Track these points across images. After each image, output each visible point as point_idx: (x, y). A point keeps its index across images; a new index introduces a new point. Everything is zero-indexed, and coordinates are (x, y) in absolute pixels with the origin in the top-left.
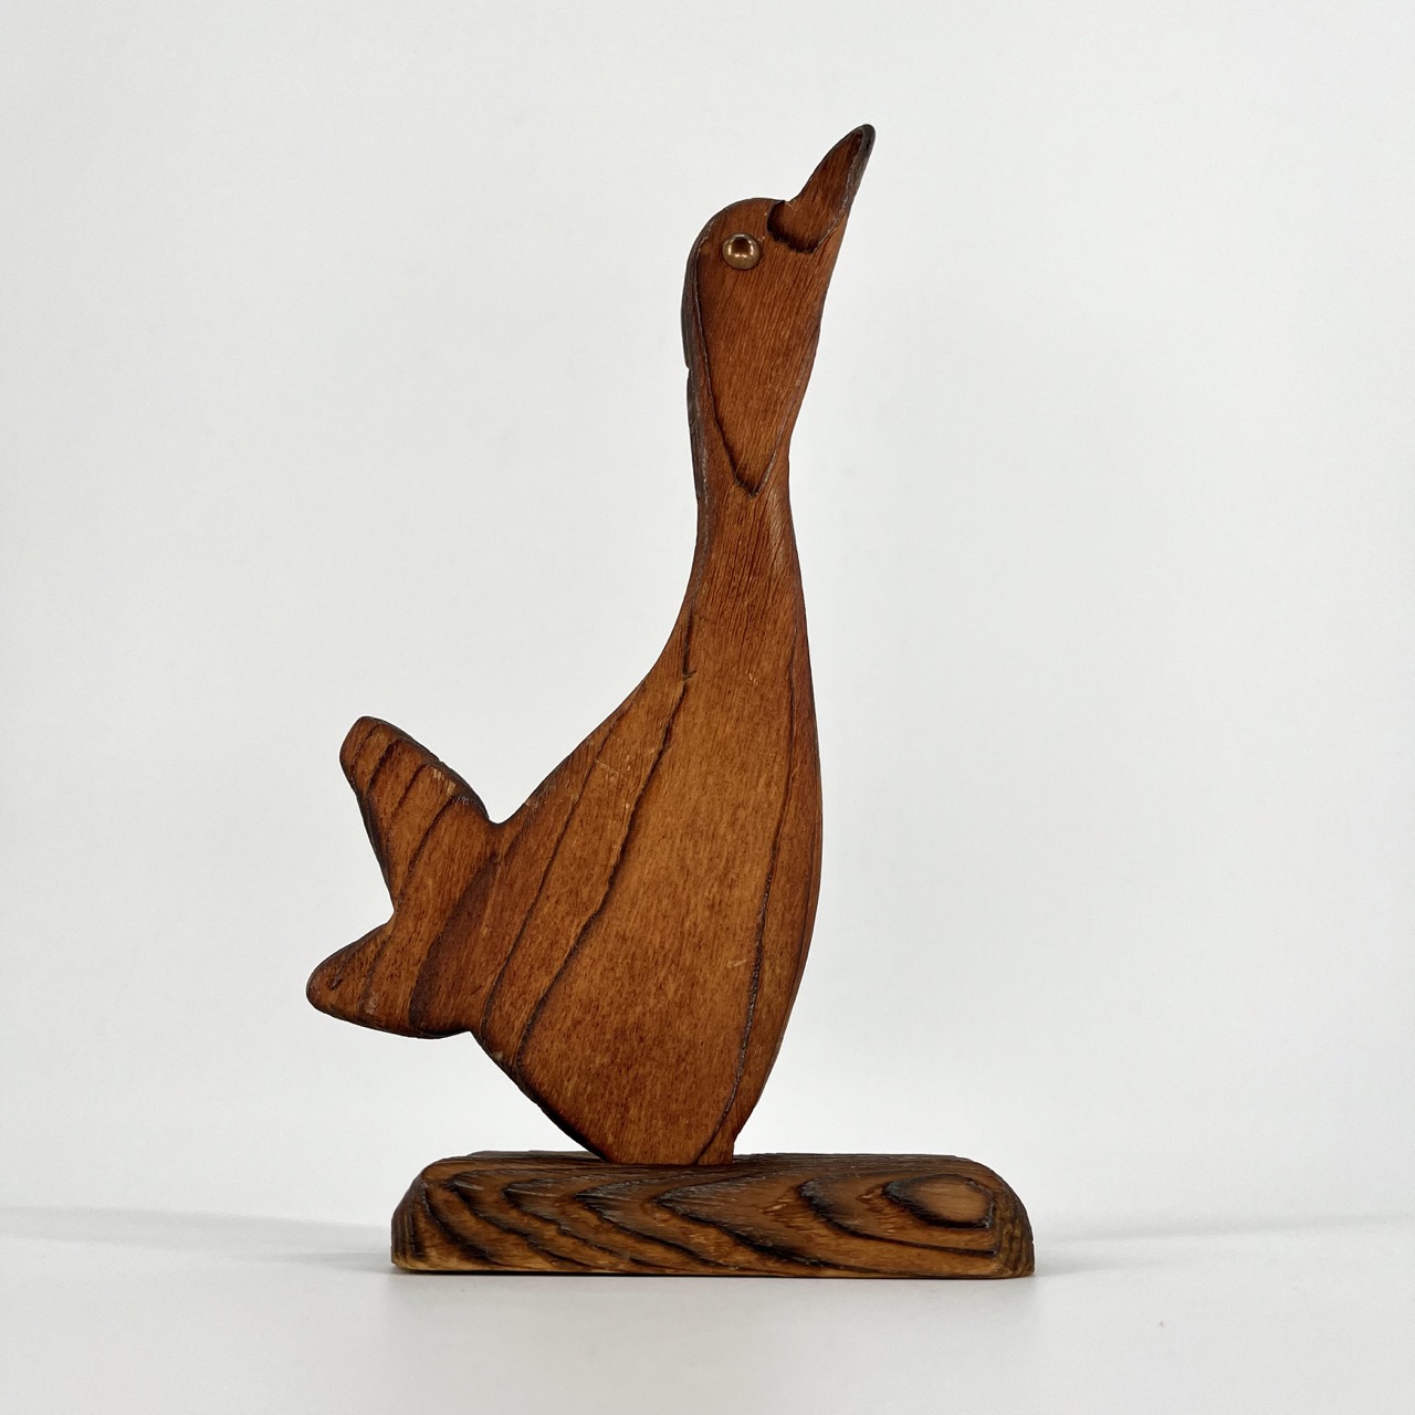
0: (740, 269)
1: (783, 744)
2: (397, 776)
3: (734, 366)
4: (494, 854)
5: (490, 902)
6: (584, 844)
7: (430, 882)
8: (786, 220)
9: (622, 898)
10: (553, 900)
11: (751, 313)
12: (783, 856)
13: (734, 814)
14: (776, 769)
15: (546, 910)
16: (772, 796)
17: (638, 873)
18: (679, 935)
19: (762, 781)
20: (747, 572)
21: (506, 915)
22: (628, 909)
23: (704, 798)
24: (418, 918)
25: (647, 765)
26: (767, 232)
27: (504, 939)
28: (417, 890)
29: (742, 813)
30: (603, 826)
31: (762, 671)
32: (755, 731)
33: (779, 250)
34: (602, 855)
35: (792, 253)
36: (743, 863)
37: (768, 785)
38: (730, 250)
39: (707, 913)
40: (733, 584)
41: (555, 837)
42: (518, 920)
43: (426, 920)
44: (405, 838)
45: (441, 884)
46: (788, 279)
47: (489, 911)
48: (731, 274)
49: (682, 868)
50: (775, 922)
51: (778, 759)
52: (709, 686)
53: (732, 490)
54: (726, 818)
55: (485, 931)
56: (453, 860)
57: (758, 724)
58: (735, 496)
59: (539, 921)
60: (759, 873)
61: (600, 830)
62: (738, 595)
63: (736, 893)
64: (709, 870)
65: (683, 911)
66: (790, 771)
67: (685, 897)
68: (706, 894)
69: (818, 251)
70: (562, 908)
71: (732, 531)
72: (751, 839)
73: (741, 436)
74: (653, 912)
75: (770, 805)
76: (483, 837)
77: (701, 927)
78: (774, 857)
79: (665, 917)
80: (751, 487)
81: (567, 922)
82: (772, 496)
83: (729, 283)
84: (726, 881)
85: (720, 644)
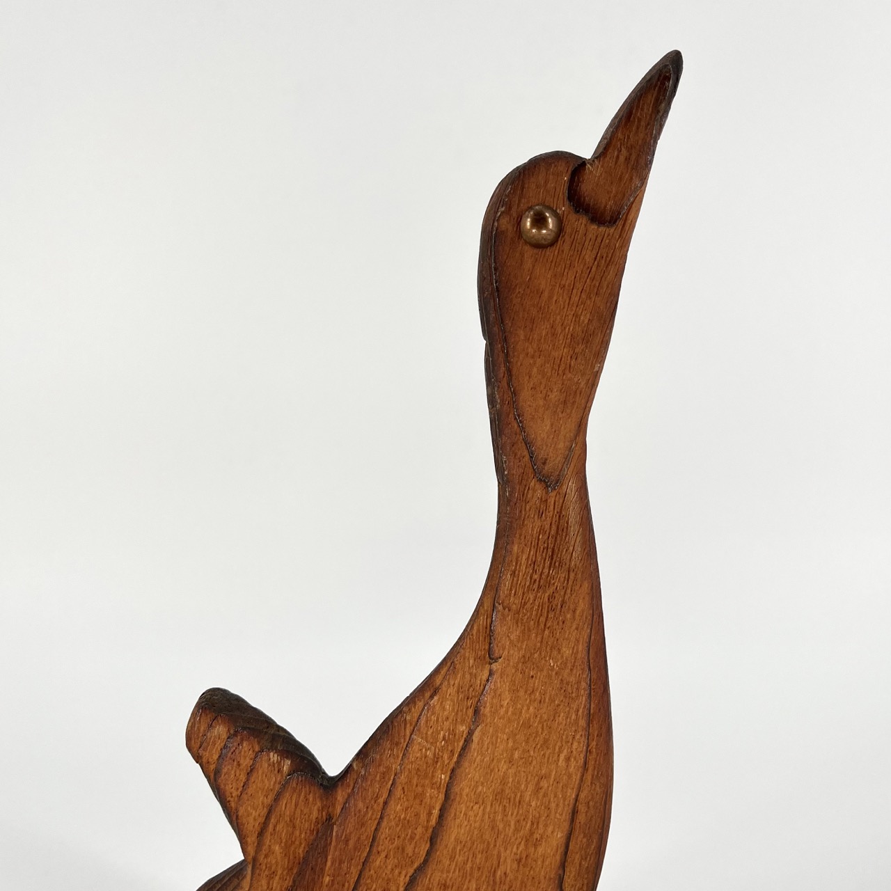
0: (538, 245)
1: (582, 723)
2: (239, 765)
3: (533, 357)
4: (329, 818)
5: (329, 857)
6: (407, 809)
7: (277, 848)
8: (587, 187)
9: (442, 853)
10: (383, 855)
11: (550, 297)
12: (581, 818)
13: (538, 783)
14: (575, 745)
15: (378, 863)
16: (571, 769)
17: (456, 831)
18: (492, 883)
19: (562, 757)
20: (548, 563)
21: (344, 866)
22: (448, 862)
23: (510, 771)
24: (271, 877)
25: (459, 741)
26: (567, 203)
27: (343, 885)
28: (266, 856)
29: (544, 784)
30: (423, 794)
31: (562, 657)
32: (556, 714)
33: (579, 223)
34: (423, 817)
35: (594, 227)
36: (546, 826)
37: (568, 759)
38: (528, 224)
39: (515, 865)
40: (536, 577)
41: (381, 800)
42: (355, 872)
43: (277, 878)
44: (253, 816)
45: (287, 847)
46: (588, 256)
47: (329, 863)
48: (529, 252)
49: (493, 828)
50: (573, 870)
51: (578, 737)
52: (513, 671)
53: (532, 484)
54: (531, 787)
55: (327, 879)
56: (294, 827)
57: (558, 705)
58: (534, 491)
59: (372, 872)
60: (560, 836)
61: (420, 797)
62: (539, 587)
63: (540, 850)
64: (517, 830)
65: (495, 863)
66: (588, 746)
67: (495, 852)
68: (515, 850)
69: (620, 223)
70: (391, 862)
71: (532, 526)
72: (553, 805)
73: (541, 429)
74: (469, 864)
75: (570, 776)
76: (319, 804)
77: (511, 876)
78: (573, 820)
79: (479, 868)
80: (550, 482)
81: (397, 872)
82: (571, 486)
83: (528, 264)
84: (532, 841)
85: (523, 632)
